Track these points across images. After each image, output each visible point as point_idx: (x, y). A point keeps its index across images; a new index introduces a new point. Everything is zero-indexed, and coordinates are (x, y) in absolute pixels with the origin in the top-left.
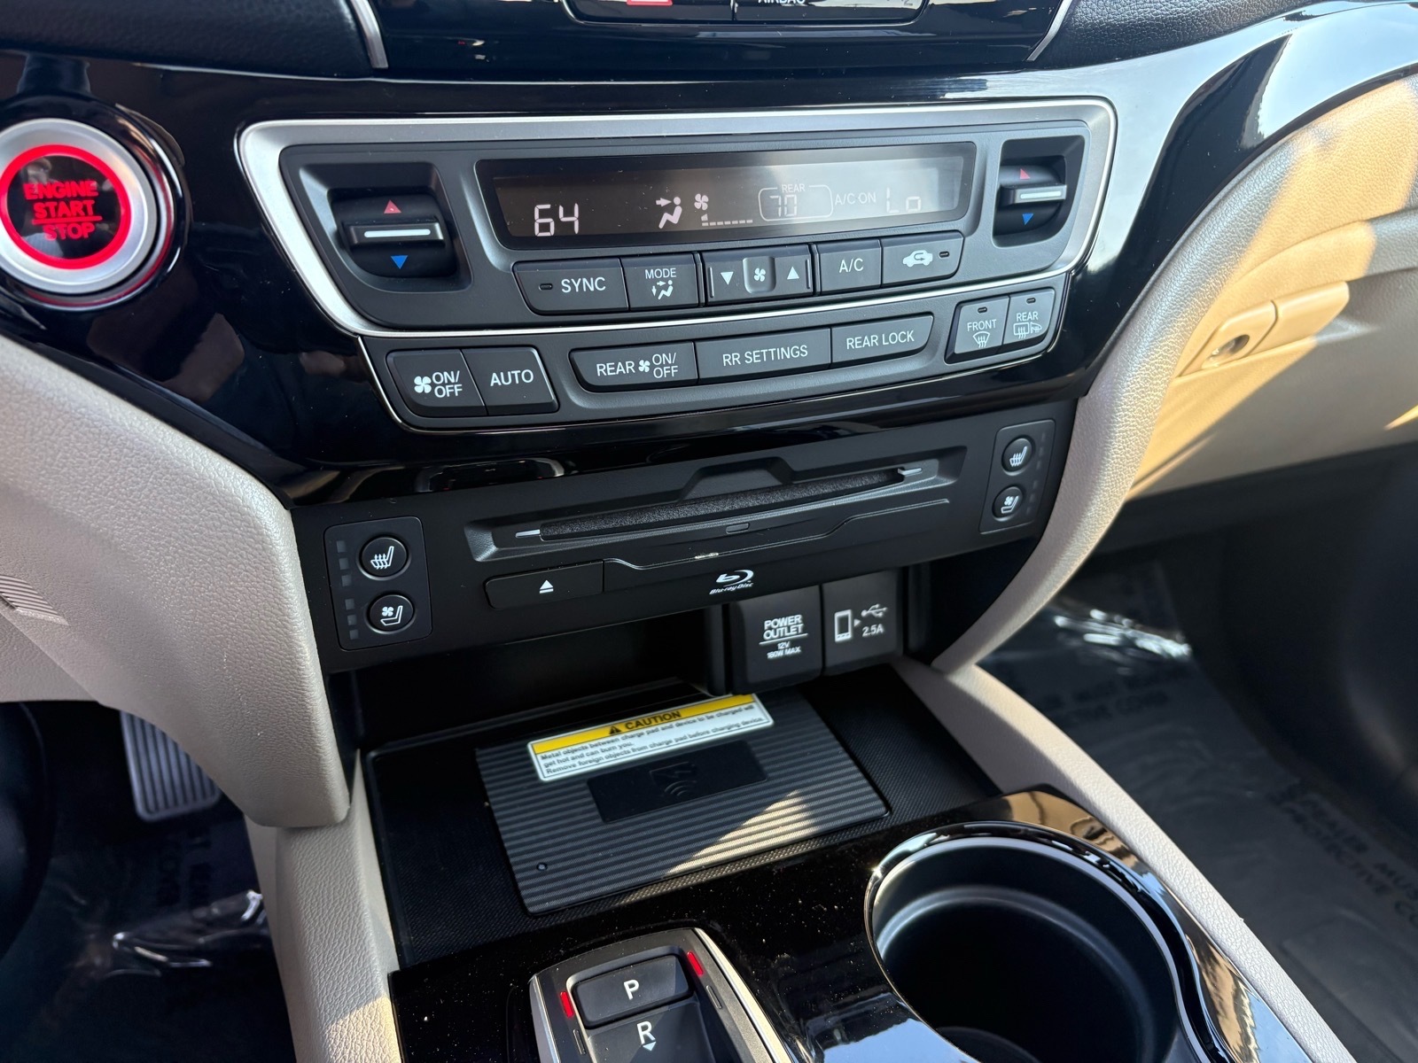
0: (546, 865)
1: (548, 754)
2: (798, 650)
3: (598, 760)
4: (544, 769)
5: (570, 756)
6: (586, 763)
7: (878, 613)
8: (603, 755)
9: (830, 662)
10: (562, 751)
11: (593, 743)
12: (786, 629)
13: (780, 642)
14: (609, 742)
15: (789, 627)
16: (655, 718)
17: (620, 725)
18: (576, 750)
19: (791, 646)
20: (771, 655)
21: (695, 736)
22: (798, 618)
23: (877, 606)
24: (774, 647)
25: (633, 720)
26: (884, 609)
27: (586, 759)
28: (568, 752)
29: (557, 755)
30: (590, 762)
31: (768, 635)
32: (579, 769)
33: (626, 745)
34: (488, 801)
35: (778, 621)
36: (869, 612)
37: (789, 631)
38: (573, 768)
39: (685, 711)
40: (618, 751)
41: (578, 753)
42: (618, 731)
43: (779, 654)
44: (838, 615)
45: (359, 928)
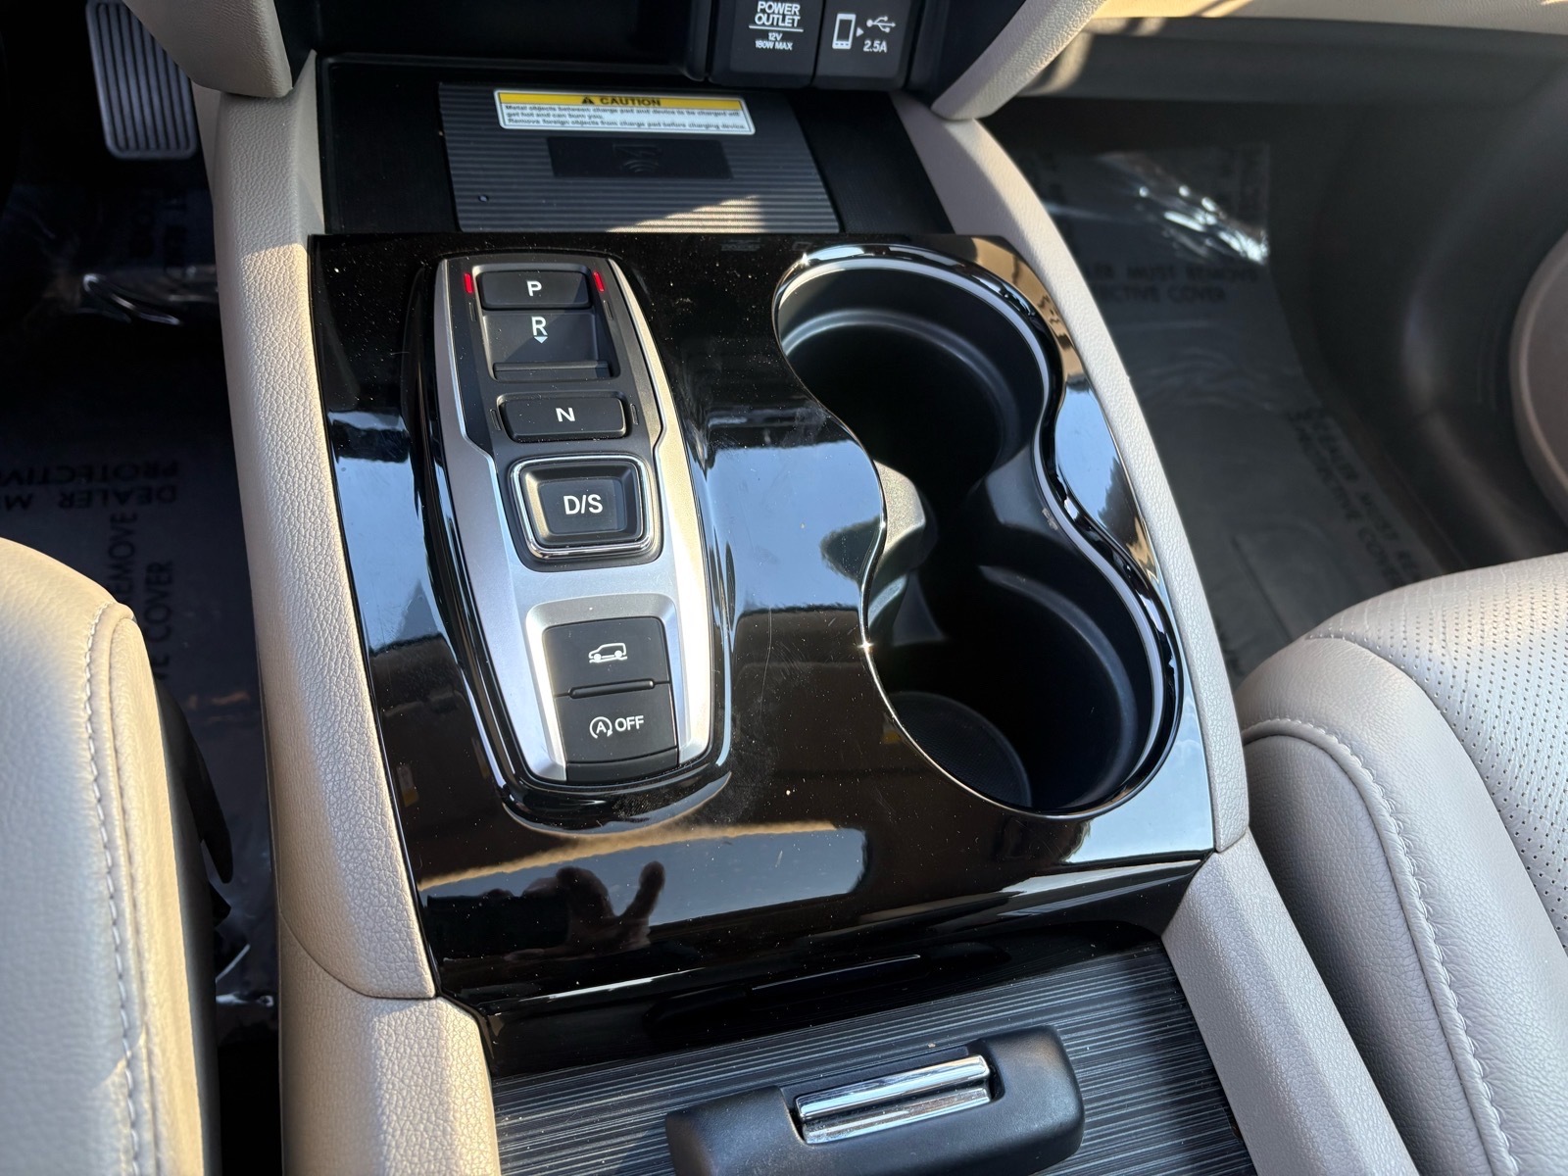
0: (487, 198)
1: (513, 105)
2: (789, 46)
3: (563, 123)
4: (506, 118)
5: (535, 112)
6: (550, 122)
7: (884, 27)
8: (568, 119)
9: (821, 71)
10: (528, 106)
11: (562, 107)
12: (781, 17)
13: (772, 31)
14: (578, 110)
15: (784, 16)
16: (633, 101)
17: (595, 97)
18: (543, 109)
19: (783, 39)
20: (760, 44)
21: (669, 125)
22: (796, 7)
23: (886, 19)
24: (764, 35)
25: (609, 96)
26: (893, 25)
27: (552, 118)
28: (535, 108)
29: (522, 108)
30: (555, 122)
31: (760, 18)
32: (542, 126)
33: (595, 117)
34: (442, 129)
35: (774, 5)
36: (875, 23)
37: (783, 20)
38: (535, 124)
39: (667, 100)
40: (587, 119)
41: (545, 112)
42: (591, 102)
43: (769, 45)
44: (841, 16)
45: (284, 187)
